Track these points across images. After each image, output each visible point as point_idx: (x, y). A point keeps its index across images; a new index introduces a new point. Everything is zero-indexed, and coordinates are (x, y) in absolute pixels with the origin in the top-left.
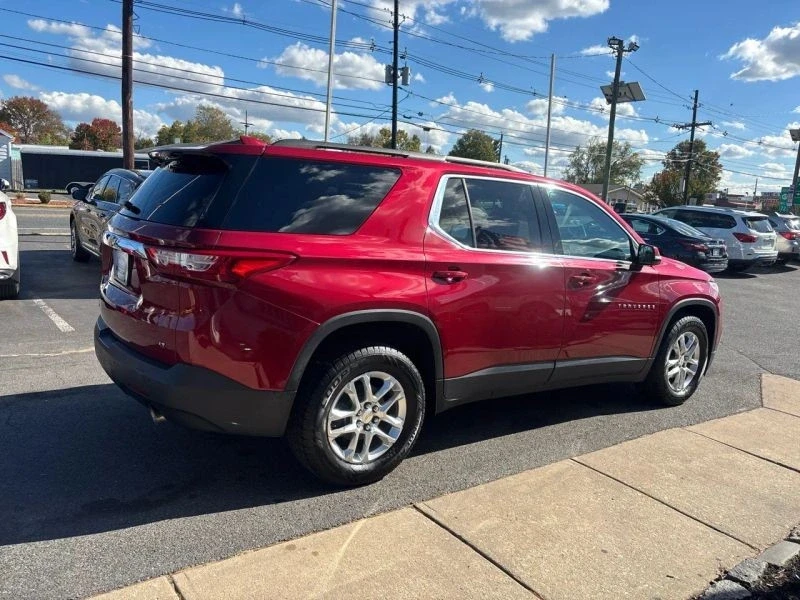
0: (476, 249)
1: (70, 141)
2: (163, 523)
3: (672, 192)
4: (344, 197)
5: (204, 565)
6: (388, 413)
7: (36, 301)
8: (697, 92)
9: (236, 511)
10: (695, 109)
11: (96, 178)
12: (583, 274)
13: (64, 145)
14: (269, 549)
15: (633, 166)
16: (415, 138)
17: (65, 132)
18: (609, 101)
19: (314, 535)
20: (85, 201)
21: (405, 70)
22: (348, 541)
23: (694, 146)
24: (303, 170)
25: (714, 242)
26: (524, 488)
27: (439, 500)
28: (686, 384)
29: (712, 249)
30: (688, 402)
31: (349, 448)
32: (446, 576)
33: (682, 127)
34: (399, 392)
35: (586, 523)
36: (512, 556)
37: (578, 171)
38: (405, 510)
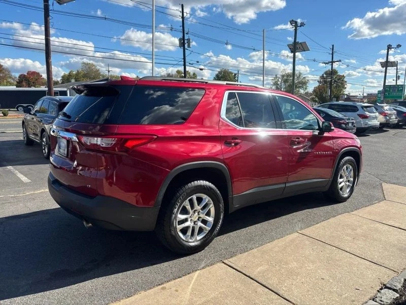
0: (244, 128)
1: (15, 83)
2: (95, 280)
3: (324, 96)
4: (167, 106)
5: (120, 301)
6: (206, 215)
7: (8, 167)
8: (333, 46)
9: (132, 271)
10: (332, 54)
11: (34, 103)
12: (297, 138)
13: (13, 86)
14: (152, 290)
15: (304, 84)
16: (194, 74)
17: (13, 79)
18: (292, 52)
19: (174, 281)
20: (30, 114)
21: (189, 40)
22: (192, 283)
23: (333, 72)
24: (146, 93)
25: (349, 119)
26: (276, 249)
27: (234, 258)
28: (348, 190)
29: (348, 123)
30: (349, 199)
31: (187, 234)
32: (245, 297)
33: (327, 63)
34: (211, 204)
35: (311, 265)
36: (277, 285)
37: (277, 87)
38: (218, 264)
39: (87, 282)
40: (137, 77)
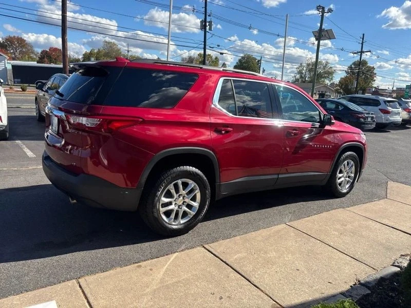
0: (237, 116)
1: (38, 59)
2: (76, 254)
3: (350, 88)
4: (176, 89)
5: (95, 274)
6: (191, 200)
7: (17, 141)
8: (364, 35)
9: (112, 248)
10: (362, 44)
11: (48, 78)
12: (294, 130)
13: (34, 61)
14: (128, 267)
15: (330, 74)
16: (216, 58)
17: (35, 54)
18: (317, 39)
19: (151, 260)
20: (43, 90)
21: (210, 22)
22: (168, 264)
23: (361, 63)
24: (154, 75)
25: (368, 114)
26: (260, 238)
27: (216, 244)
28: (347, 186)
29: (367, 117)
30: (348, 195)
31: (171, 217)
32: (216, 281)
33: (355, 53)
34: (197, 189)
35: (290, 256)
36: (250, 272)
37: (301, 76)
38: (199, 248)
39: (68, 255)
40: (158, 58)
